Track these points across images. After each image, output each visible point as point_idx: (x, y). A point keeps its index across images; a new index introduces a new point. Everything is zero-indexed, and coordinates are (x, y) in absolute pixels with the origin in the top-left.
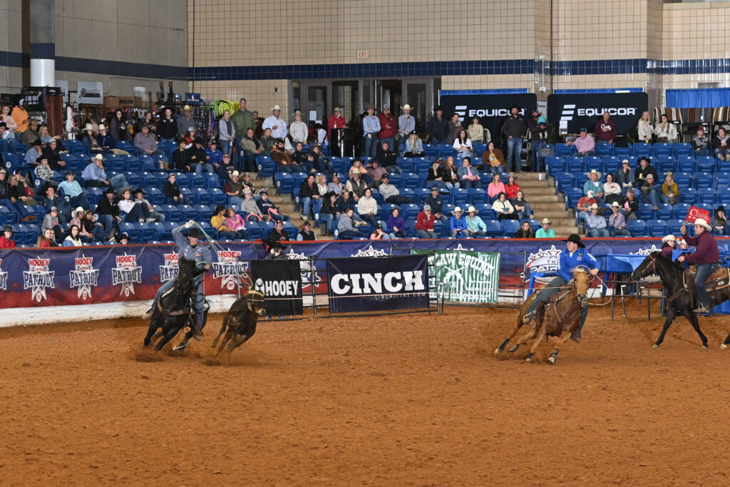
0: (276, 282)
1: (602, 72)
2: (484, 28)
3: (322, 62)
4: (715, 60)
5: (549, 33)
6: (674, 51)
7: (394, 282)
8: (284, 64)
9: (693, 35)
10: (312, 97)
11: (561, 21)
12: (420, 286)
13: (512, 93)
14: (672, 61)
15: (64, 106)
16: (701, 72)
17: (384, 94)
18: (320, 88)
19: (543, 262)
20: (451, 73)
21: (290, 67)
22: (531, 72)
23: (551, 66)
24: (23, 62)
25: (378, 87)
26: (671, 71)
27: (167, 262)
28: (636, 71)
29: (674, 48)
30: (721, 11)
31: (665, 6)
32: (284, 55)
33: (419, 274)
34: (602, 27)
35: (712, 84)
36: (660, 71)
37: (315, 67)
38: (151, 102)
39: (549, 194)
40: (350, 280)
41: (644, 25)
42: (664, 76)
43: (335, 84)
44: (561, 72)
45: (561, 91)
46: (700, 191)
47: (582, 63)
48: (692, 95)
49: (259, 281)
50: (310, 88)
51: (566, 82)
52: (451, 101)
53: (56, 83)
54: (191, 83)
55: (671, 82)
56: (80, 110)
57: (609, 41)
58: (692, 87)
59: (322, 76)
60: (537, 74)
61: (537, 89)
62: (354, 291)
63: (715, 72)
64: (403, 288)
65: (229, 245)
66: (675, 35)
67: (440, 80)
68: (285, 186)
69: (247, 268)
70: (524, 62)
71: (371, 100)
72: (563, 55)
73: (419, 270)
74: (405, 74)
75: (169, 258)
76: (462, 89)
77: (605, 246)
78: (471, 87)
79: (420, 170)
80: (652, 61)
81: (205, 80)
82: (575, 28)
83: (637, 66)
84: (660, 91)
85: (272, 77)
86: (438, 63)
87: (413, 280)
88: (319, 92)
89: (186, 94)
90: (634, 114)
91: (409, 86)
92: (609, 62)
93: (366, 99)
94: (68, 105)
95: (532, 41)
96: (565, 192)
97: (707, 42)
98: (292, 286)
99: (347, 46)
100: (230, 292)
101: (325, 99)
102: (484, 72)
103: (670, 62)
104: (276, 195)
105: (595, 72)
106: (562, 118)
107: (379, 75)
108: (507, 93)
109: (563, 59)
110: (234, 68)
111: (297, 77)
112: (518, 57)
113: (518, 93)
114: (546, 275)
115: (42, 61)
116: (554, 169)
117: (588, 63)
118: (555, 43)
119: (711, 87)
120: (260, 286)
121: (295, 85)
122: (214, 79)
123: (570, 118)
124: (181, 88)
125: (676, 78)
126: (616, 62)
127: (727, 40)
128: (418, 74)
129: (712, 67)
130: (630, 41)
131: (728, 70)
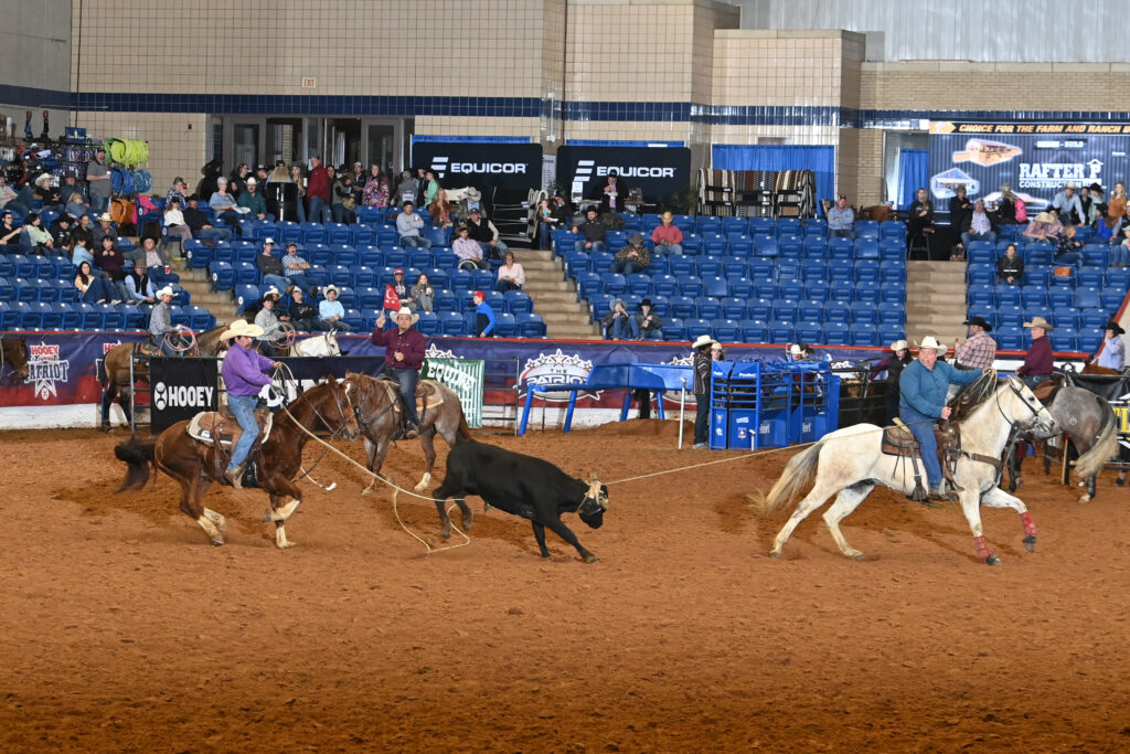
0: (183, 388)
1: (631, 118)
2: (474, 53)
3: (253, 92)
4: (781, 108)
5: (561, 64)
6: (728, 93)
8: (201, 91)
9: (753, 72)
10: (239, 139)
11: (578, 47)
13: (510, 142)
14: (723, 107)
16: (762, 123)
17: (336, 137)
18: (250, 126)
19: (545, 370)
20: (428, 112)
21: (210, 97)
22: (536, 114)
23: (563, 107)
25: (329, 128)
26: (722, 120)
27: (33, 356)
28: (677, 118)
29: (728, 89)
30: (791, 43)
31: (718, 32)
32: (202, 80)
34: (633, 58)
35: (776, 139)
36: (708, 120)
37: (245, 97)
39: (556, 281)
41: (689, 58)
42: (713, 126)
43: (271, 122)
44: (576, 117)
45: (575, 142)
46: (756, 283)
47: (604, 105)
48: (746, 154)
49: (160, 386)
50: (237, 126)
51: (583, 130)
52: (426, 151)
54: (73, 113)
55: (721, 135)
57: (642, 77)
58: (750, 143)
59: (253, 111)
60: (544, 118)
61: (543, 137)
63: (781, 124)
65: (119, 336)
66: (729, 72)
67: (413, 121)
68: (198, 258)
70: (527, 100)
71: (320, 145)
72: (580, 94)
74: (366, 111)
75: (37, 351)
76: (443, 134)
77: (629, 352)
78: (455, 132)
79: (384, 242)
80: (698, 106)
81: (93, 110)
82: (597, 58)
83: (678, 111)
84: (706, 146)
85: (184, 110)
86: (410, 99)
88: (249, 133)
89: (66, 128)
90: (672, 176)
91: (371, 128)
92: (640, 105)
93: (313, 144)
95: (538, 72)
96: (578, 278)
97: (772, 82)
98: (204, 393)
99: (289, 71)
101: (256, 143)
102: (473, 113)
103: (721, 108)
104: (185, 269)
105: (622, 118)
106: (576, 178)
107: (331, 112)
108: (503, 142)
109: (580, 99)
110: (125, 96)
111: (219, 110)
112: (519, 94)
113: (518, 142)
114: (548, 389)
116: (563, 247)
117: (613, 105)
118: (568, 76)
119: (775, 144)
120: (161, 393)
121: (217, 121)
122: (106, 110)
123: (587, 179)
124: (59, 121)
125: (729, 129)
126: (650, 105)
127: (799, 81)
128: (383, 112)
129: (776, 116)
130: (670, 77)
131: (799, 121)
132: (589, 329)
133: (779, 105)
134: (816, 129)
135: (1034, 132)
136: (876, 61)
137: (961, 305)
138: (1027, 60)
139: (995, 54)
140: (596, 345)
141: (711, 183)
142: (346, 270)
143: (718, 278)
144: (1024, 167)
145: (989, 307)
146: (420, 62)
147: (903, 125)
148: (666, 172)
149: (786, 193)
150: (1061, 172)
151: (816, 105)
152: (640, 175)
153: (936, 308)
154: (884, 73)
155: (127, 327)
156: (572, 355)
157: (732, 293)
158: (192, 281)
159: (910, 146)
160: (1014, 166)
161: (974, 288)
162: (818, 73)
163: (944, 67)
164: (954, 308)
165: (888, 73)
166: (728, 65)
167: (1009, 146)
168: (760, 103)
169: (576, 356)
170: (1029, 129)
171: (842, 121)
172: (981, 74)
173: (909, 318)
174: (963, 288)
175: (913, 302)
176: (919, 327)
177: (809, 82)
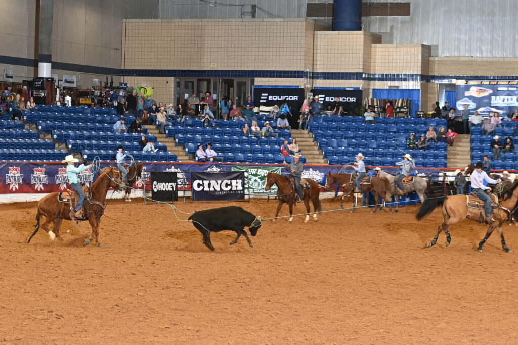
0: (164, 184)
1: (339, 79)
2: (278, 54)
3: (192, 68)
4: (398, 75)
5: (312, 58)
6: (377, 69)
7: (227, 185)
8: (172, 68)
10: (186, 87)
11: (319, 51)
12: (240, 188)
13: (292, 88)
14: (375, 74)
15: (56, 87)
16: (390, 80)
17: (224, 86)
18: (190, 82)
20: (260, 77)
21: (175, 71)
22: (302, 77)
23: (312, 74)
24: (35, 64)
25: (221, 83)
26: (375, 79)
28: (357, 79)
29: (377, 67)
30: (402, 49)
31: (373, 45)
32: (172, 64)
33: (240, 181)
34: (340, 55)
35: (396, 87)
36: (369, 79)
37: (189, 71)
38: (101, 87)
39: (309, 142)
40: (203, 184)
41: (361, 55)
42: (371, 82)
43: (199, 81)
44: (317, 78)
45: (317, 88)
46: (388, 143)
47: (328, 73)
48: (385, 92)
49: (155, 183)
50: (186, 82)
51: (320, 83)
52: (259, 91)
53: (51, 75)
54: (122, 77)
55: (375, 85)
56: (64, 90)
57: (343, 63)
58: (385, 88)
59: (192, 76)
60: (305, 79)
61: (305, 86)
62: (205, 190)
63: (398, 81)
64: (231, 189)
66: (377, 61)
67: (254, 80)
68: (171, 133)
69: (149, 176)
70: (299, 72)
71: (217, 89)
72: (319, 70)
73: (240, 179)
74: (236, 76)
76: (265, 85)
78: (270, 84)
80: (365, 74)
81: (130, 76)
82: (326, 55)
83: (358, 76)
84: (369, 89)
85: (165, 75)
86: (253, 71)
87: (237, 185)
88: (190, 84)
89: (120, 83)
90: (355, 101)
91: (238, 82)
92: (343, 73)
93: (215, 89)
94: (58, 87)
95: (303, 61)
96: (318, 141)
97: (394, 65)
98: (172, 186)
99: (206, 61)
100: (140, 188)
101: (193, 88)
102: (277, 77)
103: (374, 75)
104: (165, 138)
105: (335, 79)
107: (222, 76)
108: (289, 88)
109: (319, 71)
111: (179, 76)
112: (295, 69)
113: (295, 88)
115: (45, 63)
116: (312, 129)
117: (332, 74)
118: (315, 62)
119: (396, 89)
120: (155, 185)
121: (178, 80)
122: (135, 76)
123: (322, 102)
124: (117, 80)
125: (377, 83)
126: (346, 73)
127: (405, 64)
128: (242, 76)
129: (396, 78)
130: (354, 63)
131: (405, 80)
132: (322, 161)
133: (397, 73)
134: (411, 83)
135: (497, 84)
136: (435, 56)
137: (469, 151)
138: (494, 55)
139: (481, 54)
140: (325, 167)
141: (370, 104)
142: (228, 138)
143: (373, 141)
144: (493, 98)
145: (479, 152)
146: (257, 57)
147: (446, 81)
148: (352, 99)
149: (400, 108)
150: (508, 100)
151: (411, 73)
152: (343, 101)
153: (459, 153)
154: (438, 61)
155: (143, 160)
156: (316, 171)
157: (379, 146)
158: (168, 142)
159: (449, 89)
160: (489, 97)
161: (473, 145)
162: (412, 61)
163: (462, 59)
164: (466, 153)
165: (440, 61)
166: (377, 58)
167: (487, 90)
168: (389, 73)
169: (318, 171)
170: (495, 83)
171: (422, 80)
172: (476, 61)
173: (448, 156)
174: (469, 145)
175: (450, 150)
176: (452, 160)
177: (409, 65)
